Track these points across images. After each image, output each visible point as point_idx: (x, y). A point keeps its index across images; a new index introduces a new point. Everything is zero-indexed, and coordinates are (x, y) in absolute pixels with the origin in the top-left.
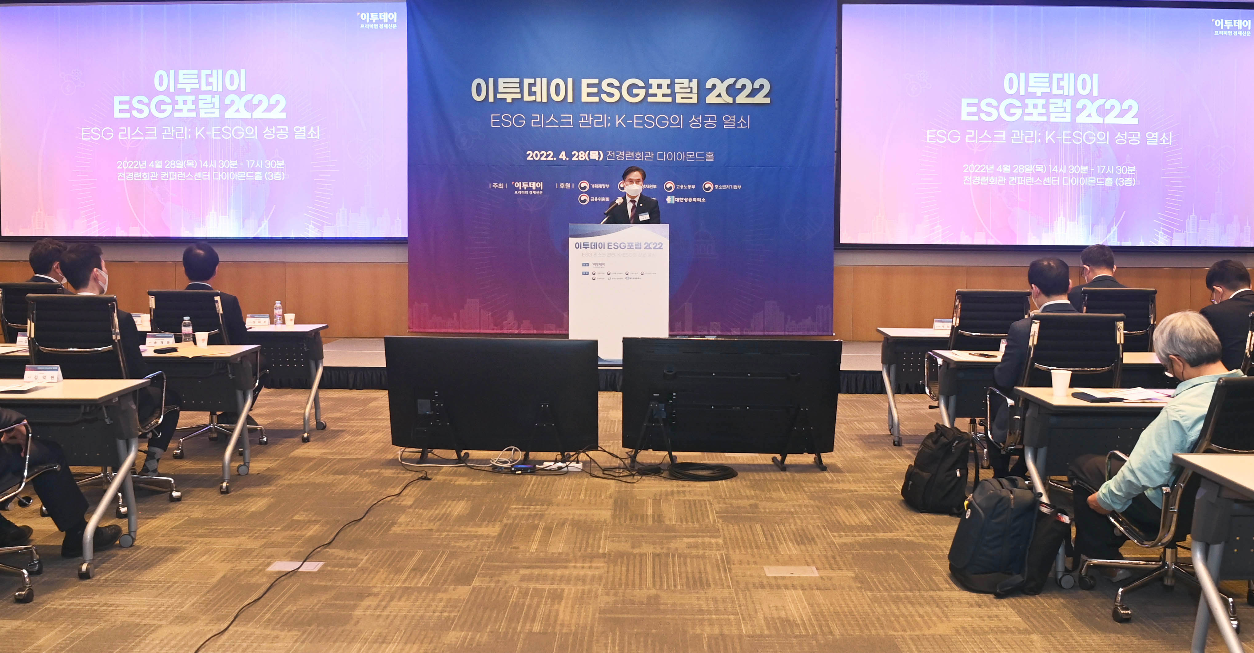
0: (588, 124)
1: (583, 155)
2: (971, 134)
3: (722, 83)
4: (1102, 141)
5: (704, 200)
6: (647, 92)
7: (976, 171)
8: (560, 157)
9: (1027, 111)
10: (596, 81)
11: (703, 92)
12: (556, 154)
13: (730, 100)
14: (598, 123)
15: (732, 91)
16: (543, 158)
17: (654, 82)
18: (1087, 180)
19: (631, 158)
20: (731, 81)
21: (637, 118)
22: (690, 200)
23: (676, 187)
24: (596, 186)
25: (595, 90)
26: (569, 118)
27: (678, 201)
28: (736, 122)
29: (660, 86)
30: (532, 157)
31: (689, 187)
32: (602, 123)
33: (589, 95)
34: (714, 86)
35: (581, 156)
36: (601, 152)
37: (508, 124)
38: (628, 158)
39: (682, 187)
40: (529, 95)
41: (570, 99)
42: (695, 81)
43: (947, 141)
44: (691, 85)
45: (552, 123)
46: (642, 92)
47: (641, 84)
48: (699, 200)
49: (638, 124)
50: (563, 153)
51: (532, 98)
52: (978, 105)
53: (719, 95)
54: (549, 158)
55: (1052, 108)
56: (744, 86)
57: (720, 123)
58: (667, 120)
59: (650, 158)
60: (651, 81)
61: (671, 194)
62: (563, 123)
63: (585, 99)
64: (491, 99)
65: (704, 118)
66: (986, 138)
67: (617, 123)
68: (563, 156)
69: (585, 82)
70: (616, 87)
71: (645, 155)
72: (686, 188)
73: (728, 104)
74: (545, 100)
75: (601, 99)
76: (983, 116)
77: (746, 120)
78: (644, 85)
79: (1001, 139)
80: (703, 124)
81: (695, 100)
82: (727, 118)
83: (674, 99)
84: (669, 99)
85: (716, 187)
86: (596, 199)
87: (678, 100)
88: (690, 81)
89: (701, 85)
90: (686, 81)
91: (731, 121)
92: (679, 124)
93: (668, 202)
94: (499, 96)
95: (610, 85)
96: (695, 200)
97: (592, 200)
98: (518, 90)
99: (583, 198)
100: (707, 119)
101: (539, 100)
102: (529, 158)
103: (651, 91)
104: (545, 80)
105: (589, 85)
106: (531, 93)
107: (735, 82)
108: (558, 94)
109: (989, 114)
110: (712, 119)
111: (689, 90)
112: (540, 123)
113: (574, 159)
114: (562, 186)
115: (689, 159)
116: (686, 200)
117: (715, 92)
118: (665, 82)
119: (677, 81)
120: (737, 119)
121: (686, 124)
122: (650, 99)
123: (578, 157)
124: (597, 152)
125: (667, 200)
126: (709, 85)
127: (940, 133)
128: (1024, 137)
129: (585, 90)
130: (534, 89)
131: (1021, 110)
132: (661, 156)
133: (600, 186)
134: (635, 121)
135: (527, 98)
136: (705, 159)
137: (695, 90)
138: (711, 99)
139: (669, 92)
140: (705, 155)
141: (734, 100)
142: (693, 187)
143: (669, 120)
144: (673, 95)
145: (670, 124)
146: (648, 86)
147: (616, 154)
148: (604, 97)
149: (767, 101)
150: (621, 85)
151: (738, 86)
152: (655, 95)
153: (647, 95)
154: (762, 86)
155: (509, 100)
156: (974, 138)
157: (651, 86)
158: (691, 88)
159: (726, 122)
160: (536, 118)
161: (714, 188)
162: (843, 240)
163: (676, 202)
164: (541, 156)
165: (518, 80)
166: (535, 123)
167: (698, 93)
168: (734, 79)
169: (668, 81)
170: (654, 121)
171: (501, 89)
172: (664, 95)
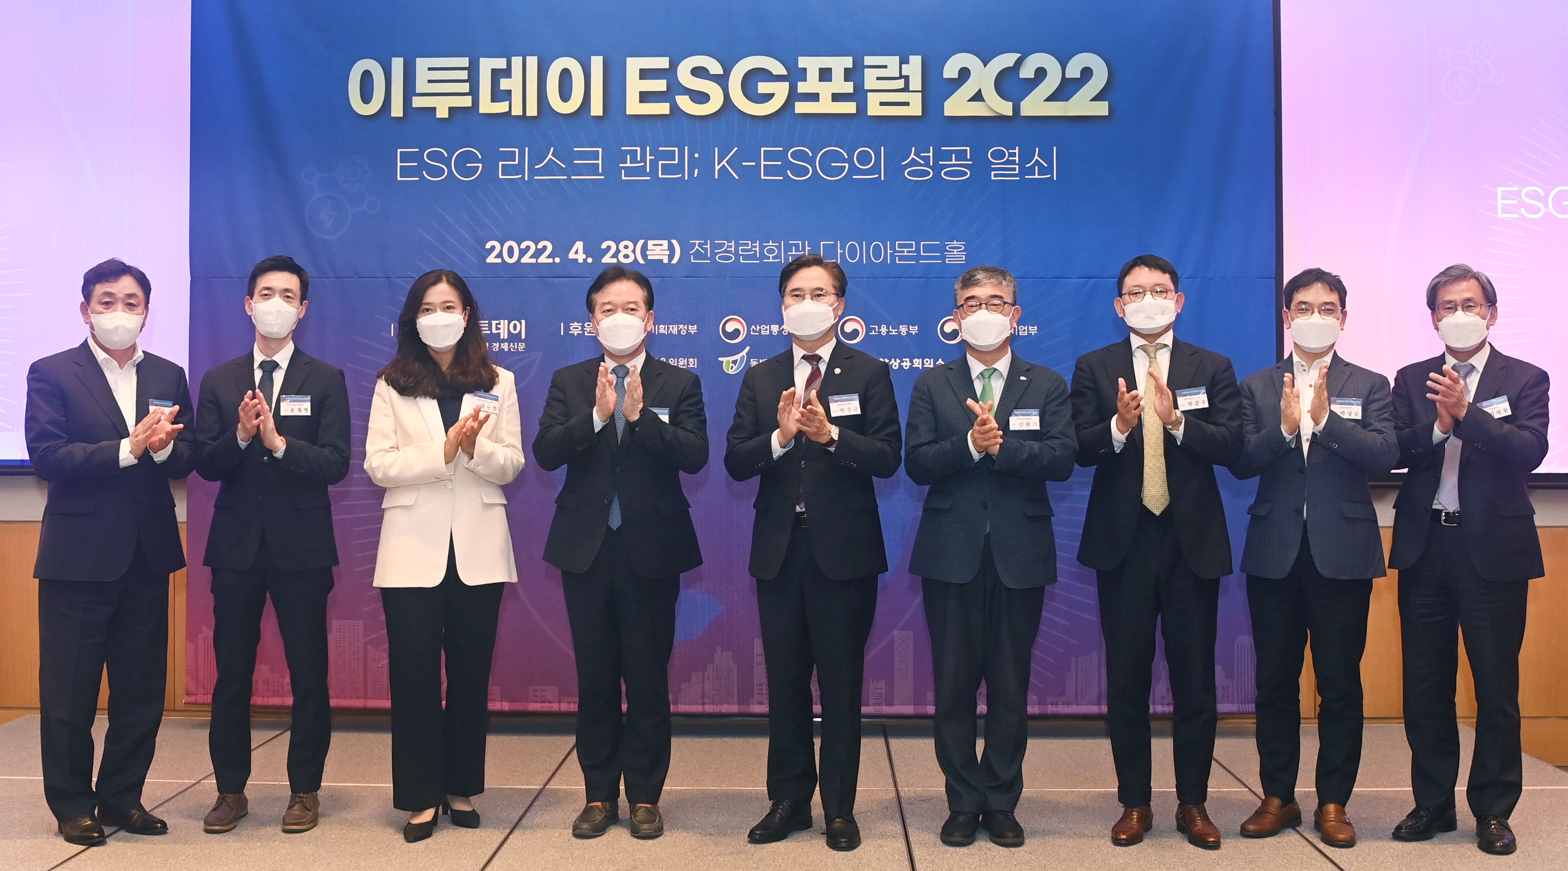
0: (641, 171)
1: (629, 251)
3: (985, 66)
6: (793, 89)
8: (572, 256)
10: (663, 63)
11: (936, 88)
12: (562, 249)
13: (1006, 108)
14: (666, 169)
15: (1010, 85)
16: (526, 259)
17: (811, 64)
19: (753, 257)
20: (1007, 60)
21: (769, 156)
22: (906, 364)
23: (869, 330)
24: (663, 329)
25: (660, 85)
26: (595, 156)
28: (1021, 164)
29: (825, 75)
30: (500, 255)
31: (903, 329)
32: (679, 168)
33: (645, 97)
34: (965, 73)
35: (624, 252)
36: (674, 242)
37: (439, 172)
38: (746, 257)
39: (884, 330)
40: (493, 100)
41: (597, 109)
42: (916, 61)
43: (1548, 214)
44: (906, 70)
45: (550, 169)
46: (781, 91)
47: (778, 68)
49: (769, 170)
50: (579, 245)
51: (501, 107)
53: (978, 97)
54: (543, 259)
56: (1041, 73)
57: (981, 167)
58: (844, 161)
60: (803, 62)
62: (579, 170)
63: (634, 107)
64: (397, 110)
65: (940, 155)
67: (717, 168)
68: (578, 252)
69: (634, 65)
70: (715, 78)
71: (788, 248)
72: (894, 332)
73: (1002, 118)
74: (532, 111)
75: (674, 108)
77: (1046, 156)
78: (784, 72)
80: (937, 168)
81: (915, 109)
82: (999, 155)
83: (862, 107)
84: (850, 108)
87: (874, 109)
88: (904, 61)
89: (930, 72)
90: (893, 61)
91: (1008, 162)
92: (876, 169)
94: (418, 102)
95: (699, 72)
96: (917, 363)
98: (465, 87)
100: (947, 156)
101: (517, 111)
102: (491, 259)
103: (802, 88)
104: (532, 62)
105: (645, 74)
106: (498, 95)
107: (1019, 63)
108: (565, 95)
110: (961, 155)
111: (900, 84)
112: (519, 169)
114: (576, 329)
115: (902, 258)
116: (896, 364)
117: (968, 89)
118: (840, 64)
119: (869, 60)
120: (1026, 156)
121: (895, 169)
122: (801, 107)
123: (615, 255)
124: (665, 243)
126: (950, 70)
127: (1528, 195)
129: (634, 85)
130: (504, 84)
133: (674, 329)
134: (763, 163)
135: (487, 106)
136: (943, 258)
137: (916, 83)
138: (957, 106)
139: (849, 88)
140: (942, 249)
141: (1016, 109)
142: (914, 330)
143: (850, 161)
144: (859, 95)
145: (853, 170)
146: (795, 75)
147: (714, 246)
148: (684, 103)
149: (1102, 109)
150: (727, 71)
151: (1027, 72)
152: (814, 97)
153: (793, 96)
154: (1087, 73)
155: (442, 113)
157: (802, 74)
158: (907, 78)
159: (997, 163)
160: (511, 156)
164: (523, 253)
165: (464, 62)
166: (506, 170)
167: (924, 91)
168: (1016, 56)
169: (848, 62)
170: (811, 161)
171: (421, 86)
172: (837, 97)
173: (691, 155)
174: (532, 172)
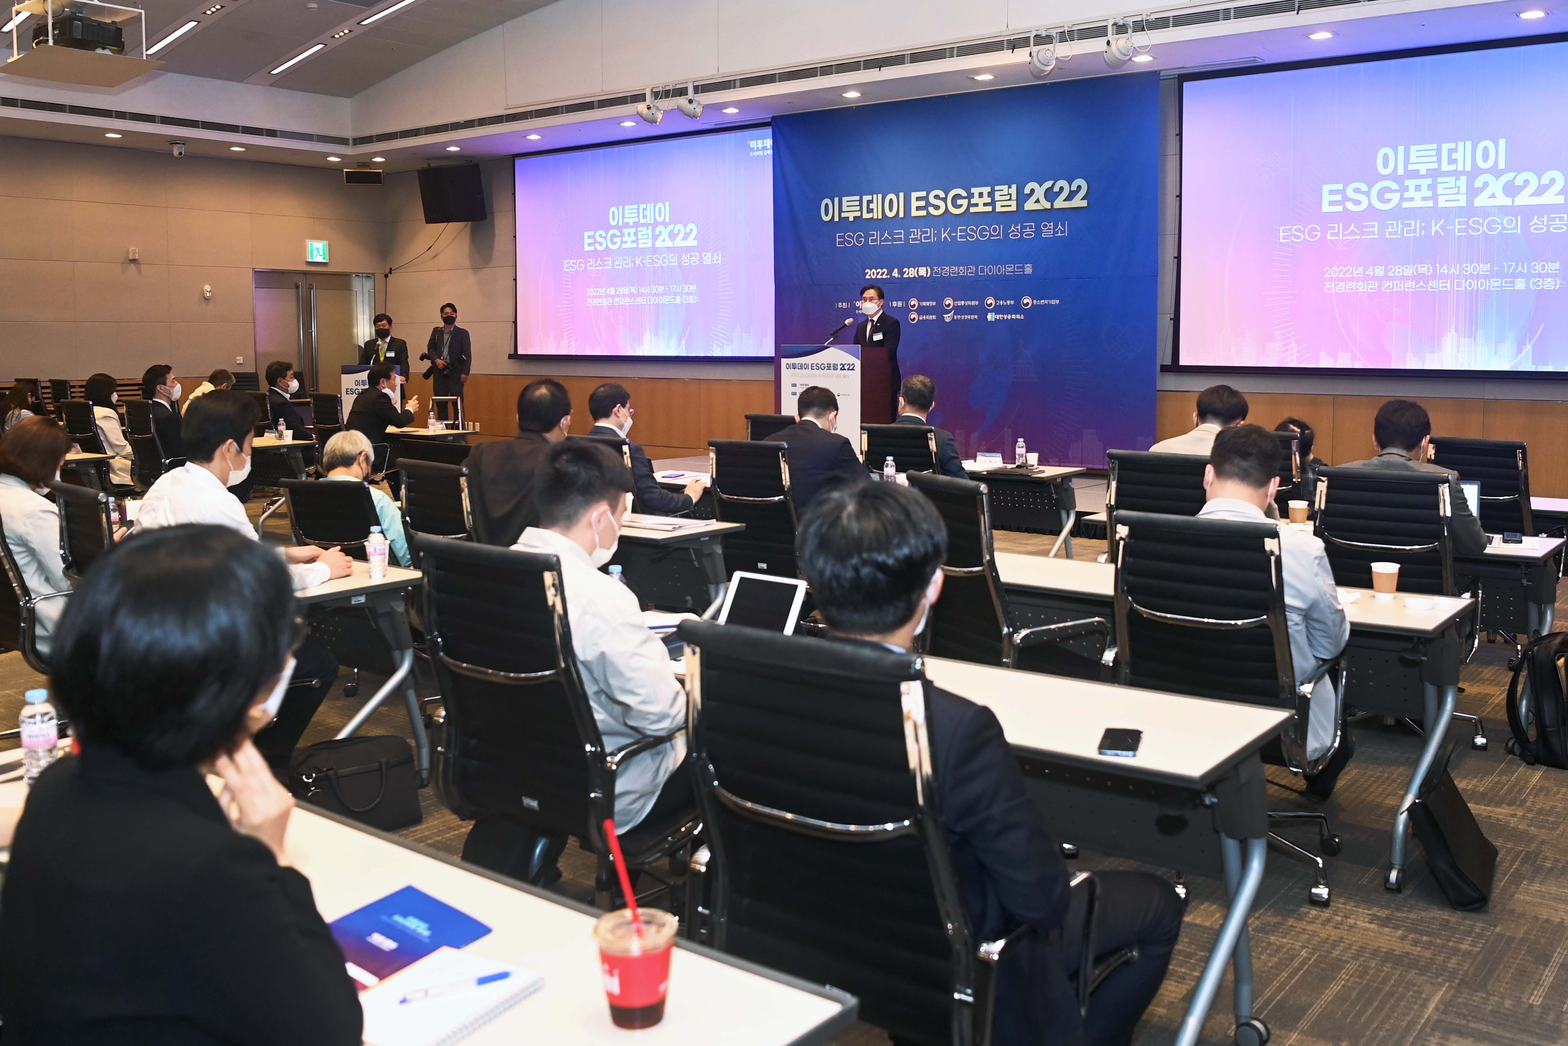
1: (912, 272)
2: (1334, 228)
3: (1040, 186)
4: (1511, 229)
5: (1022, 317)
6: (969, 202)
7: (1340, 276)
8: (893, 275)
9: (1406, 195)
11: (1022, 198)
12: (890, 272)
13: (1048, 205)
14: (925, 238)
15: (1050, 195)
16: (879, 277)
17: (975, 191)
18: (1489, 282)
19: (955, 273)
20: (1048, 184)
21: (961, 231)
22: (1009, 317)
23: (996, 303)
24: (924, 304)
26: (901, 233)
27: (998, 318)
28: (1054, 230)
30: (870, 275)
31: (1008, 302)
32: (929, 238)
34: (1033, 191)
35: (911, 272)
36: (928, 268)
37: (849, 242)
38: (953, 273)
39: (1001, 302)
40: (868, 212)
41: (901, 215)
42: (1014, 186)
44: (1011, 191)
45: (886, 240)
46: (965, 202)
47: (964, 194)
48: (1018, 317)
49: (961, 237)
50: (896, 270)
51: (870, 216)
52: (1343, 192)
53: (1038, 201)
54: (884, 276)
55: (1440, 189)
56: (1062, 189)
57: (1038, 231)
59: (972, 273)
60: (973, 190)
61: (991, 311)
62: (896, 239)
63: (914, 213)
64: (836, 219)
65: (1023, 227)
66: (1353, 233)
67: (943, 236)
68: (895, 273)
69: (914, 195)
71: (968, 269)
72: (1005, 304)
73: (1046, 210)
74: (880, 217)
75: (928, 212)
76: (1350, 206)
77: (1063, 226)
79: (1373, 233)
80: (1022, 233)
81: (1014, 208)
82: (1045, 226)
84: (989, 209)
85: (1035, 302)
86: (924, 318)
87: (999, 209)
88: (1010, 187)
89: (1020, 191)
90: (1005, 187)
91: (1049, 229)
92: (999, 235)
93: (989, 320)
94: (843, 215)
95: (937, 197)
96: (1014, 316)
97: (921, 318)
98: (858, 208)
99: (912, 317)
100: (1026, 227)
101: (875, 217)
102: (867, 277)
103: (973, 201)
104: (880, 196)
106: (870, 211)
107: (1053, 185)
108: (891, 210)
109: (1357, 203)
110: (1031, 227)
112: (876, 240)
113: (905, 276)
114: (895, 304)
115: (1008, 272)
116: (1005, 317)
118: (986, 190)
119: (997, 188)
120: (1055, 226)
121: (1006, 234)
122: (972, 210)
123: (908, 274)
124: (925, 268)
125: (988, 317)
126: (1027, 191)
128: (1402, 229)
129: (915, 204)
130: (871, 206)
131: (1398, 194)
132: (982, 270)
133: (928, 304)
134: (959, 234)
135: (866, 216)
136: (1024, 271)
137: (1014, 197)
138: (1030, 205)
140: (1023, 268)
141: (1052, 205)
142: (1012, 302)
144: (993, 203)
145: (991, 235)
146: (970, 196)
147: (942, 269)
148: (931, 210)
149: (1084, 204)
150: (947, 196)
152: (976, 205)
153: (970, 205)
154: (1079, 187)
155: (851, 219)
156: (1337, 234)
158: (1011, 195)
159: (1045, 230)
161: (1033, 303)
162: (1184, 361)
163: (996, 319)
164: (878, 274)
165: (858, 198)
166: (872, 241)
167: (1017, 200)
168: (1052, 182)
169: (989, 189)
171: (844, 208)
172: (985, 205)
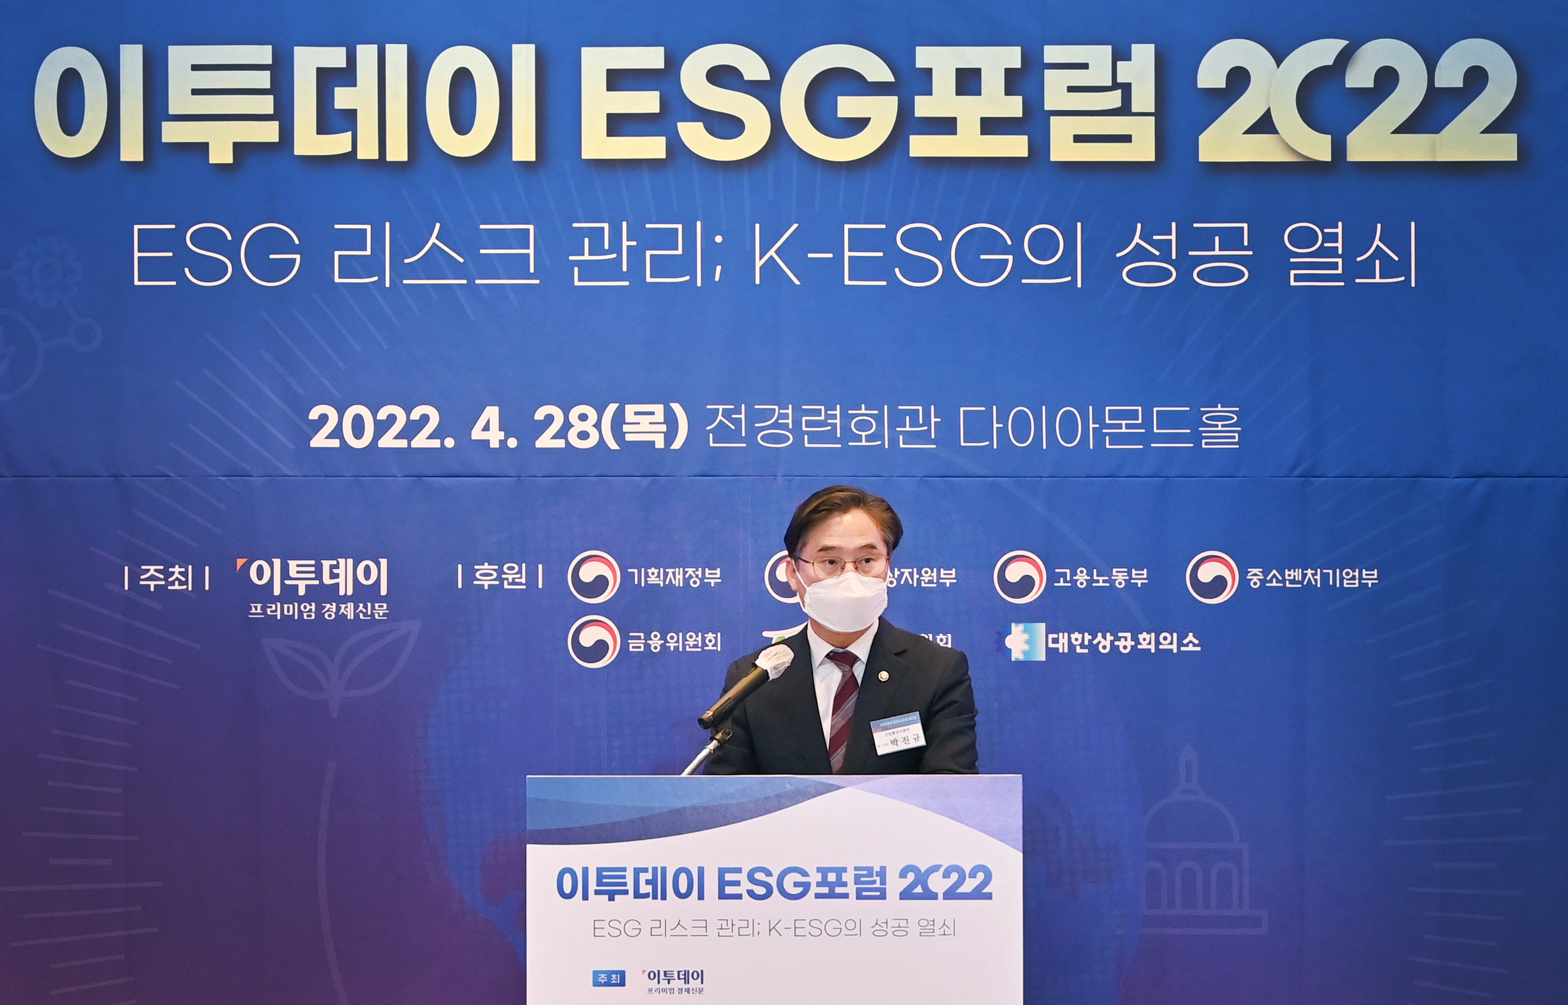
0: (612, 270)
1: (588, 426)
3: (1279, 61)
5: (1192, 644)
6: (905, 110)
8: (477, 433)
10: (653, 58)
11: (1184, 108)
12: (457, 421)
13: (1318, 147)
14: (660, 266)
15: (1328, 101)
16: (388, 441)
17: (939, 61)
19: (829, 436)
20: (1322, 52)
21: (859, 240)
22: (1125, 644)
23: (1052, 577)
24: (654, 577)
25: (647, 102)
26: (522, 239)
27: (1062, 646)
28: (1348, 256)
29: (968, 82)
30: (337, 433)
31: (1119, 576)
32: (685, 264)
33: (618, 125)
34: (1239, 79)
35: (578, 426)
36: (676, 407)
37: (212, 270)
38: (814, 437)
39: (1082, 577)
40: (323, 127)
41: (524, 148)
42: (1144, 54)
44: (1125, 72)
45: (434, 264)
46: (882, 113)
47: (876, 69)
48: (1169, 642)
49: (859, 269)
50: (492, 413)
51: (338, 144)
53: (1264, 125)
54: (421, 441)
56: (1387, 76)
57: (1269, 260)
58: (1005, 250)
59: (924, 437)
60: (925, 56)
61: (1028, 615)
62: (490, 267)
63: (596, 144)
64: (132, 149)
65: (1189, 239)
67: (759, 264)
68: (488, 427)
69: (596, 62)
70: (755, 89)
71: (896, 420)
72: (1101, 582)
73: (1309, 167)
74: (398, 151)
75: (676, 146)
77: (1396, 239)
78: (889, 77)
80: (1185, 264)
81: (1142, 149)
82: (1304, 238)
83: (1040, 145)
84: (1016, 146)
85: (1255, 576)
86: (656, 643)
87: (1063, 149)
88: (1121, 55)
89: (1172, 75)
90: (1100, 55)
91: (1322, 252)
92: (1066, 265)
93: (1017, 655)
94: (171, 133)
95: (722, 76)
96: (1146, 641)
97: (636, 645)
98: (266, 104)
99: (588, 638)
100: (1205, 240)
101: (368, 151)
102: (320, 441)
103: (924, 107)
104: (397, 54)
105: (618, 80)
106: (331, 120)
107: (1344, 58)
108: (462, 122)
110: (1231, 240)
111: (1114, 99)
112: (373, 265)
113: (545, 441)
114: (485, 576)
115: (1115, 439)
116: (1104, 643)
117: (1245, 110)
118: (997, 60)
119: (1052, 53)
120: (1358, 240)
121: (1103, 265)
122: (922, 146)
123: (562, 433)
124: (659, 409)
125: (1009, 642)
126: (1211, 73)
129: (597, 102)
130: (343, 98)
132: (978, 427)
133: (677, 577)
134: (847, 254)
135: (309, 141)
136: (1196, 437)
137: (1144, 99)
138: (1224, 142)
139: (1013, 107)
140: (1195, 421)
141: (1339, 148)
142: (1140, 577)
143: (1016, 250)
144: (1034, 122)
145: (1022, 267)
146: (910, 83)
147: (753, 416)
148: (694, 136)
149: (1505, 147)
150: (778, 74)
151: (1360, 76)
152: (947, 126)
153: (906, 124)
154: (1477, 76)
155: (221, 154)
157: (923, 81)
158: (1126, 89)
159: (1301, 254)
160: (357, 240)
161: (1244, 582)
163: (1052, 653)
164: (382, 427)
165: (264, 54)
166: (348, 267)
167: (1160, 114)
168: (1339, 44)
169: (1012, 57)
170: (941, 251)
171: (179, 101)
172: (990, 126)
173: (708, 237)
174: (399, 270)
